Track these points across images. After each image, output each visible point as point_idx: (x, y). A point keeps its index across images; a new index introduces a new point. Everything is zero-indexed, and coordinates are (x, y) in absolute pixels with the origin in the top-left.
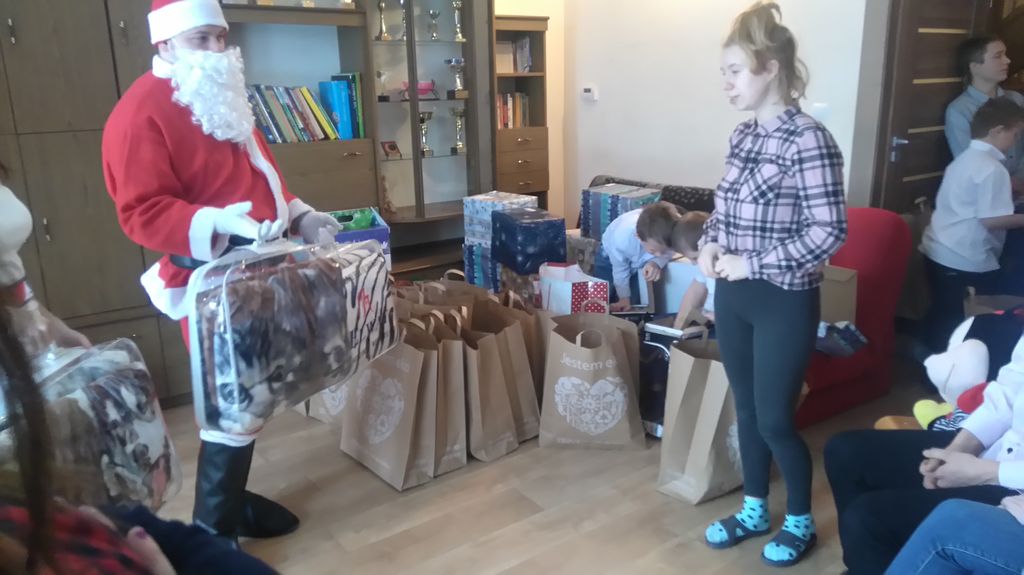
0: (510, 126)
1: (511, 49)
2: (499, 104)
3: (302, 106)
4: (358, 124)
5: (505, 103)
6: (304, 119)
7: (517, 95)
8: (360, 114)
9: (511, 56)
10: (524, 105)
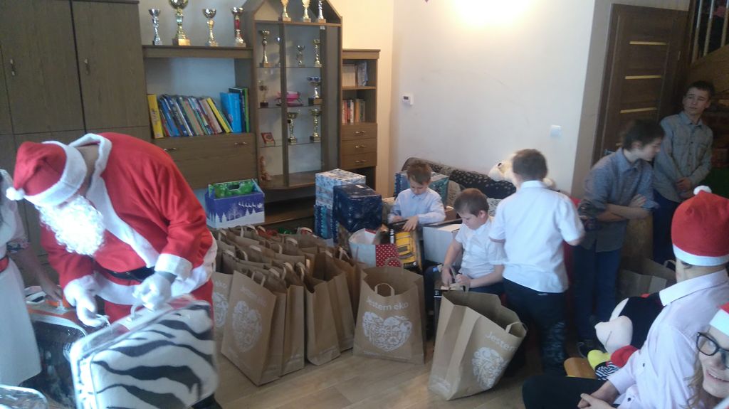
0: (352, 121)
1: (354, 70)
2: (343, 107)
3: (207, 110)
4: (245, 123)
5: (349, 106)
6: (208, 120)
7: (358, 100)
8: (247, 116)
9: (354, 74)
10: (362, 107)
